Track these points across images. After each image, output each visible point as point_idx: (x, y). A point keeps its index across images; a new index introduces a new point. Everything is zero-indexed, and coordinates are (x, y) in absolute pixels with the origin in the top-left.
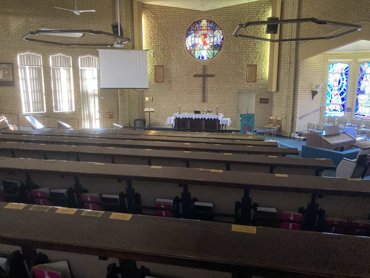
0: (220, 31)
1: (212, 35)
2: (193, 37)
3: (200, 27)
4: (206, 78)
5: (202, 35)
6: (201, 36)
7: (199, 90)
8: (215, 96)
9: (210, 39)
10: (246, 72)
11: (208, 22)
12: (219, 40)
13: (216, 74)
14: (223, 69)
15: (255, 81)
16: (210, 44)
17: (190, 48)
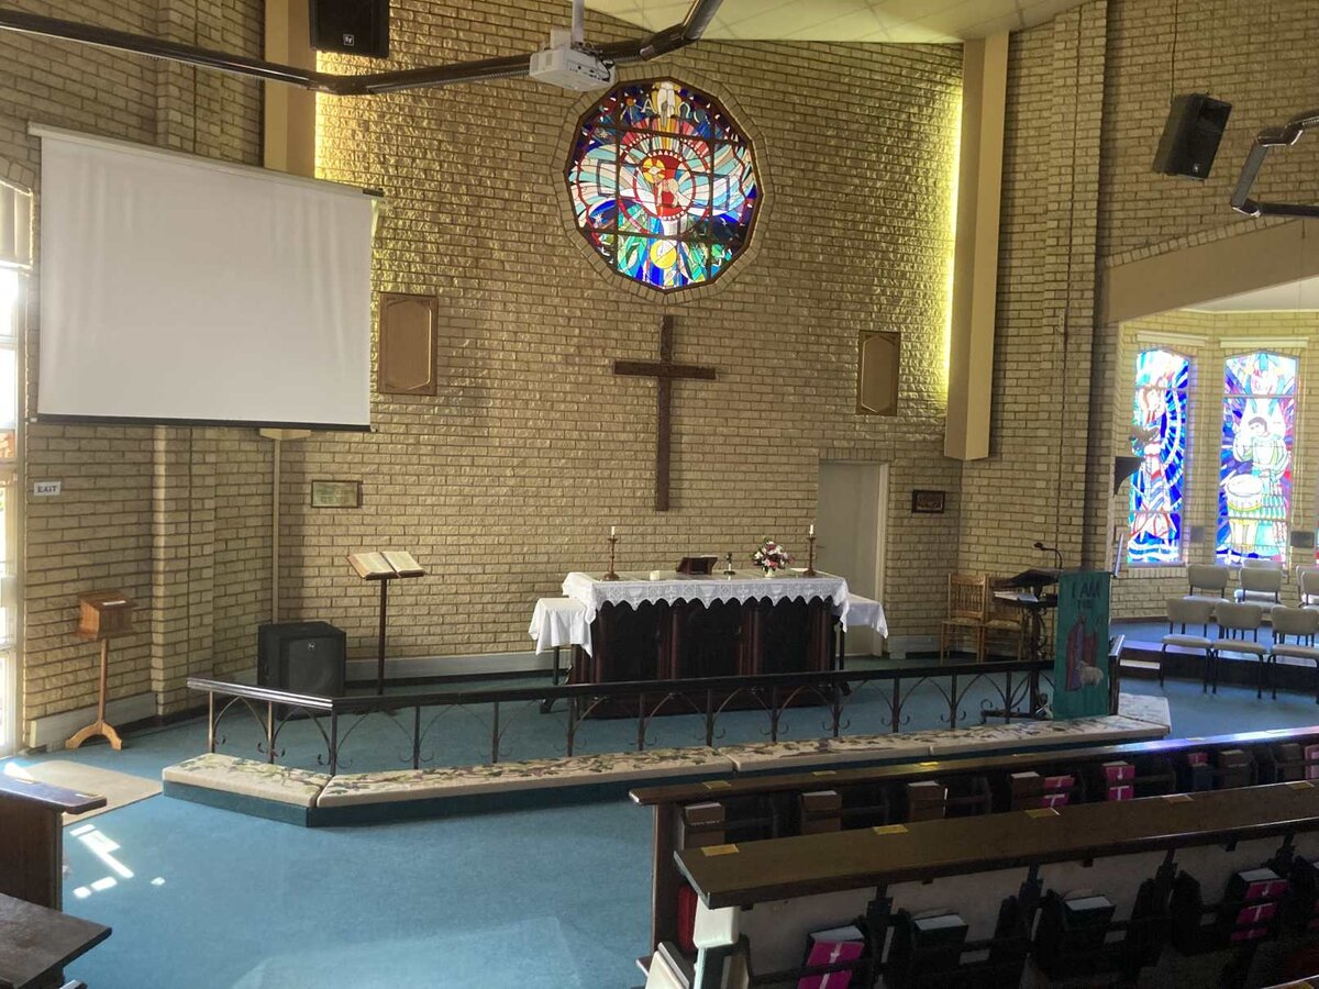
0: (739, 155)
1: (702, 169)
2: (611, 162)
3: (644, 116)
4: (675, 384)
5: (655, 159)
6: (648, 163)
7: (637, 446)
8: (719, 476)
9: (694, 187)
10: (853, 362)
11: (683, 95)
12: (737, 200)
13: (723, 368)
14: (757, 344)
15: (891, 411)
16: (691, 211)
17: (591, 220)
